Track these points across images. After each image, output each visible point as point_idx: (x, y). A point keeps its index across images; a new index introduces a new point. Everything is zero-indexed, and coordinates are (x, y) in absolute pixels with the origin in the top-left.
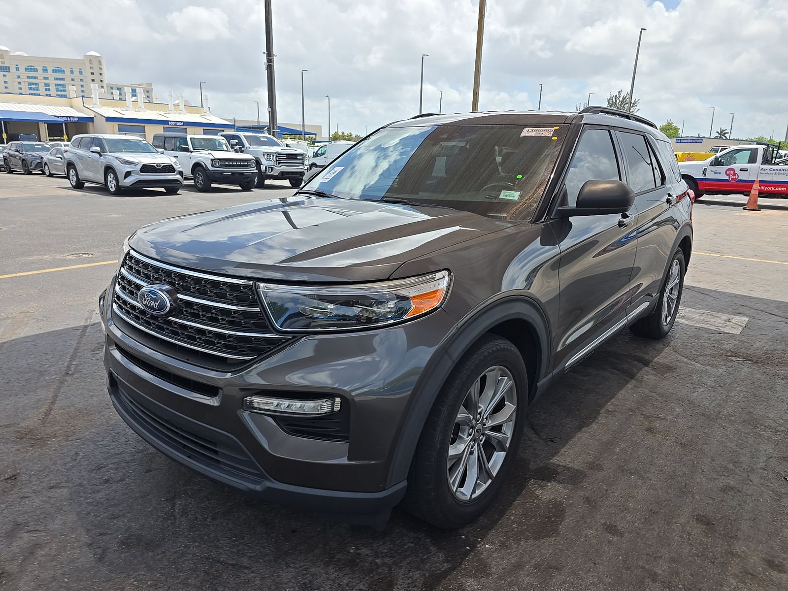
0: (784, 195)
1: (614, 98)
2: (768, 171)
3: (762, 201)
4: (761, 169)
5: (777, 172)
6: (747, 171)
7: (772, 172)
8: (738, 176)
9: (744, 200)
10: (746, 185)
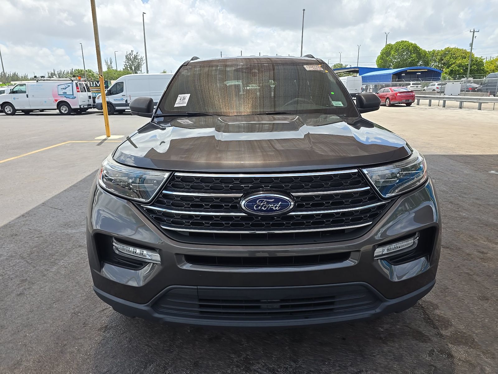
1: (129, 55)
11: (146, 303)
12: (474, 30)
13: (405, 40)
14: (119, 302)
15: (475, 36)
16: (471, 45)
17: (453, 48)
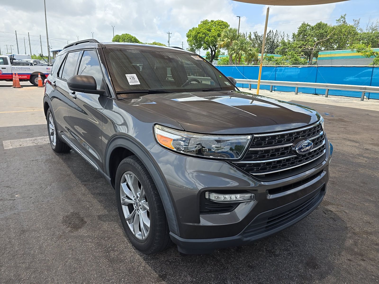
0: (26, 80)
2: (16, 69)
3: (22, 83)
4: (12, 68)
5: (21, 69)
6: (5, 68)
7: (18, 69)
8: (2, 71)
9: (11, 83)
10: (7, 76)
11: (237, 235)
12: (169, 33)
13: (128, 34)
14: (216, 241)
15: (170, 37)
16: (169, 42)
17: (158, 43)
